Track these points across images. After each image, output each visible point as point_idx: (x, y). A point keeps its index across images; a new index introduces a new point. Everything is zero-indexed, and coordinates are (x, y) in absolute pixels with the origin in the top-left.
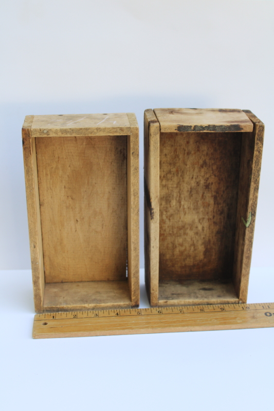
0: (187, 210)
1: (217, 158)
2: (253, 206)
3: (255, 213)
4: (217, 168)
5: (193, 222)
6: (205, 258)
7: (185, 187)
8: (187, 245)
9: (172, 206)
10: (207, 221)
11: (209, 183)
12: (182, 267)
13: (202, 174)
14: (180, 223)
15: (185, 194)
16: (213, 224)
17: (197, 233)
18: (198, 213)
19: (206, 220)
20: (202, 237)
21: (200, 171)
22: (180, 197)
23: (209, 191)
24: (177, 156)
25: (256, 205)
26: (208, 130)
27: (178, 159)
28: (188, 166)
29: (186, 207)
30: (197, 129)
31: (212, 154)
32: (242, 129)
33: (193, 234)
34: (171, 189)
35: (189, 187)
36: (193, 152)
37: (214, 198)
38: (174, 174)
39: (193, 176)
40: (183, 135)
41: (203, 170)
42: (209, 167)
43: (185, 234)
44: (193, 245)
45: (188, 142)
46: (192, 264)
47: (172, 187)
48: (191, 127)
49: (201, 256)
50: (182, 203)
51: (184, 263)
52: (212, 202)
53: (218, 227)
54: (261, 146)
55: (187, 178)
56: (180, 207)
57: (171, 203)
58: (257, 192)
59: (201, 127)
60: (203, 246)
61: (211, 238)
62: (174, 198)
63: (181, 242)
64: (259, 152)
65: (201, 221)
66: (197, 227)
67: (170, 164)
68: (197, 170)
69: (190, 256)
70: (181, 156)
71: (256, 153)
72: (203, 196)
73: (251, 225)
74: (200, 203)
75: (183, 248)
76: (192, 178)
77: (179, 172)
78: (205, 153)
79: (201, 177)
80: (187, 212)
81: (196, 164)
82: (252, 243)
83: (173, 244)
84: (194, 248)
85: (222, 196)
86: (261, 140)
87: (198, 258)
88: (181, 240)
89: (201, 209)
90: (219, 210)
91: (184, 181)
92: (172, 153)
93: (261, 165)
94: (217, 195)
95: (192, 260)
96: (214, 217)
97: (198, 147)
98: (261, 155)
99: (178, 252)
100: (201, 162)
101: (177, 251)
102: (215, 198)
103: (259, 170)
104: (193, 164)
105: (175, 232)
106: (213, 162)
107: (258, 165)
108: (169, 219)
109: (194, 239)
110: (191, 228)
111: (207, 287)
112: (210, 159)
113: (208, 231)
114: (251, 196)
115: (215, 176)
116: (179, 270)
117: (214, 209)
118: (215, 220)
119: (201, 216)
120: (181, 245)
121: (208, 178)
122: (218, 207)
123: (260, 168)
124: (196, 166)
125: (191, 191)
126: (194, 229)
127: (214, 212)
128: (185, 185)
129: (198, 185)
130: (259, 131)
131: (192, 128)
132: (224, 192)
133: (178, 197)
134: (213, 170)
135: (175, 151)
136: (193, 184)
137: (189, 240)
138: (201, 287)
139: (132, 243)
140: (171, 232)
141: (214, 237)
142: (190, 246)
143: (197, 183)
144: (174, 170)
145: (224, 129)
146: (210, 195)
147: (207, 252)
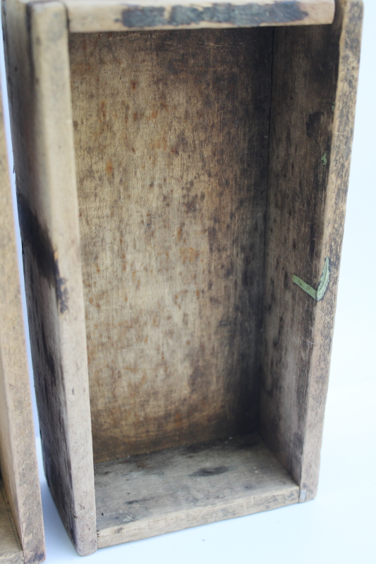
0: (141, 275)
1: (213, 126)
2: (334, 240)
3: (338, 258)
4: (214, 154)
5: (160, 305)
6: (193, 391)
7: (135, 214)
8: (147, 367)
9: (101, 268)
10: (195, 298)
11: (196, 196)
12: (137, 425)
13: (177, 171)
14: (127, 311)
15: (136, 231)
16: (209, 304)
17: (170, 333)
18: (170, 278)
19: (191, 297)
20: (185, 339)
21: (170, 164)
22: (121, 241)
23: (195, 217)
24: (106, 127)
25: (341, 237)
26: (211, 19)
27: (109, 135)
28: (138, 153)
29: (138, 266)
30: (179, 17)
31: (200, 114)
32: (306, 14)
33: (161, 335)
34: (96, 221)
35: (144, 213)
36: (148, 112)
37: (210, 233)
38: (100, 179)
39: (153, 179)
40: (120, 63)
41: (177, 161)
42: (194, 151)
43: (140, 338)
44: (164, 363)
45: (134, 84)
46: (162, 413)
47: (99, 217)
48: (161, 10)
49: (183, 390)
50: (129, 257)
51: (143, 414)
52: (204, 246)
53: (221, 309)
54: (354, 64)
55: (137, 189)
56: (124, 268)
57: (99, 261)
58: (344, 201)
59: (194, 10)
60: (187, 364)
61: (205, 339)
62: (107, 248)
63: (132, 362)
64: (350, 83)
65: (179, 300)
66: (169, 318)
67: (90, 150)
68: (161, 162)
69: (156, 393)
70: (117, 125)
71: (342, 86)
72: (180, 232)
73: (329, 293)
74: (174, 251)
75: (139, 376)
76: (152, 185)
77: (116, 173)
78: (181, 112)
79: (173, 181)
80: (143, 280)
81: (159, 147)
82: (331, 340)
83: (113, 370)
84: (166, 371)
85: (228, 227)
86: (355, 46)
87: (175, 396)
88: (130, 357)
89: (179, 268)
90: (223, 267)
91: (129, 196)
92: (94, 118)
93: (353, 123)
94: (217, 227)
95: (162, 402)
96: (210, 286)
97: (163, 96)
98: (356, 92)
99: (126, 389)
100: (172, 139)
101: (123, 388)
102: (212, 233)
103: (348, 139)
104: (152, 147)
105: (115, 338)
106: (202, 136)
107: (346, 124)
108: (98, 306)
109: (165, 349)
110: (155, 321)
111: (208, 464)
112: (195, 129)
113: (197, 322)
114: (329, 215)
115: (210, 175)
116: (132, 433)
117: (209, 265)
118: (213, 293)
119: (179, 288)
120: (133, 369)
121: (192, 183)
122: (220, 258)
123: (352, 132)
124: (159, 151)
125: (149, 224)
126: (163, 322)
127: (209, 272)
128: (133, 207)
129: (168, 205)
130: (351, 20)
131: (167, 15)
132: (232, 216)
133: (117, 242)
134: (203, 160)
135: (102, 110)
136: (155, 202)
137: (153, 352)
138: (195, 469)
139: (8, 388)
140: (104, 340)
141: (213, 337)
142: (156, 369)
143: (165, 198)
144: (101, 166)
145: (258, 14)
146: (199, 228)
147: (197, 376)
